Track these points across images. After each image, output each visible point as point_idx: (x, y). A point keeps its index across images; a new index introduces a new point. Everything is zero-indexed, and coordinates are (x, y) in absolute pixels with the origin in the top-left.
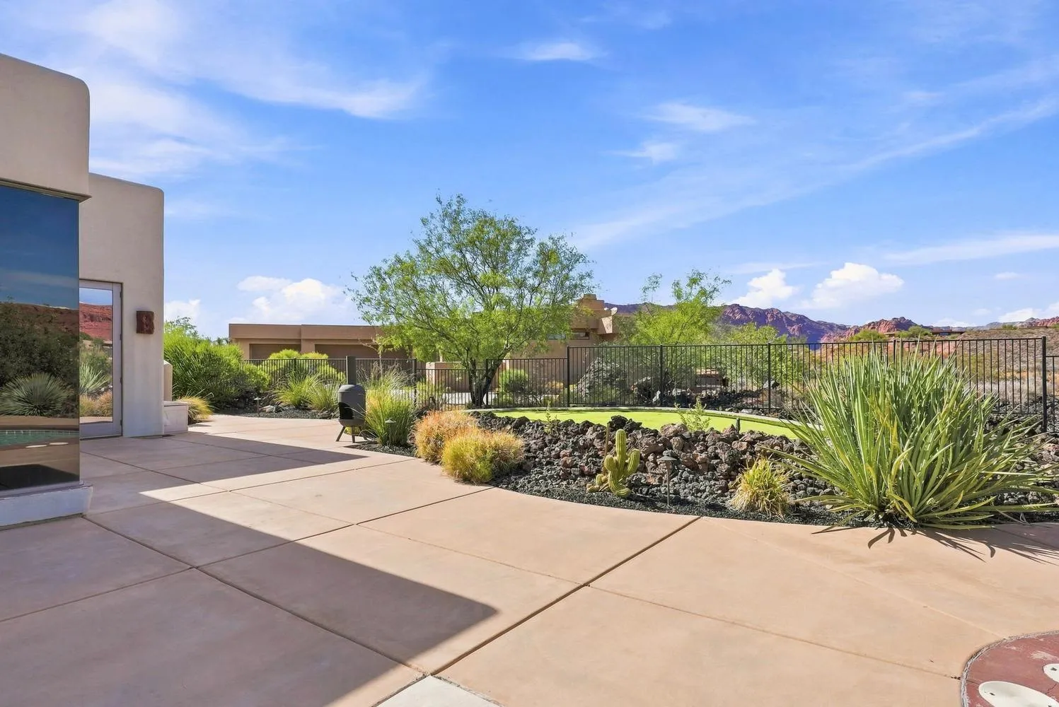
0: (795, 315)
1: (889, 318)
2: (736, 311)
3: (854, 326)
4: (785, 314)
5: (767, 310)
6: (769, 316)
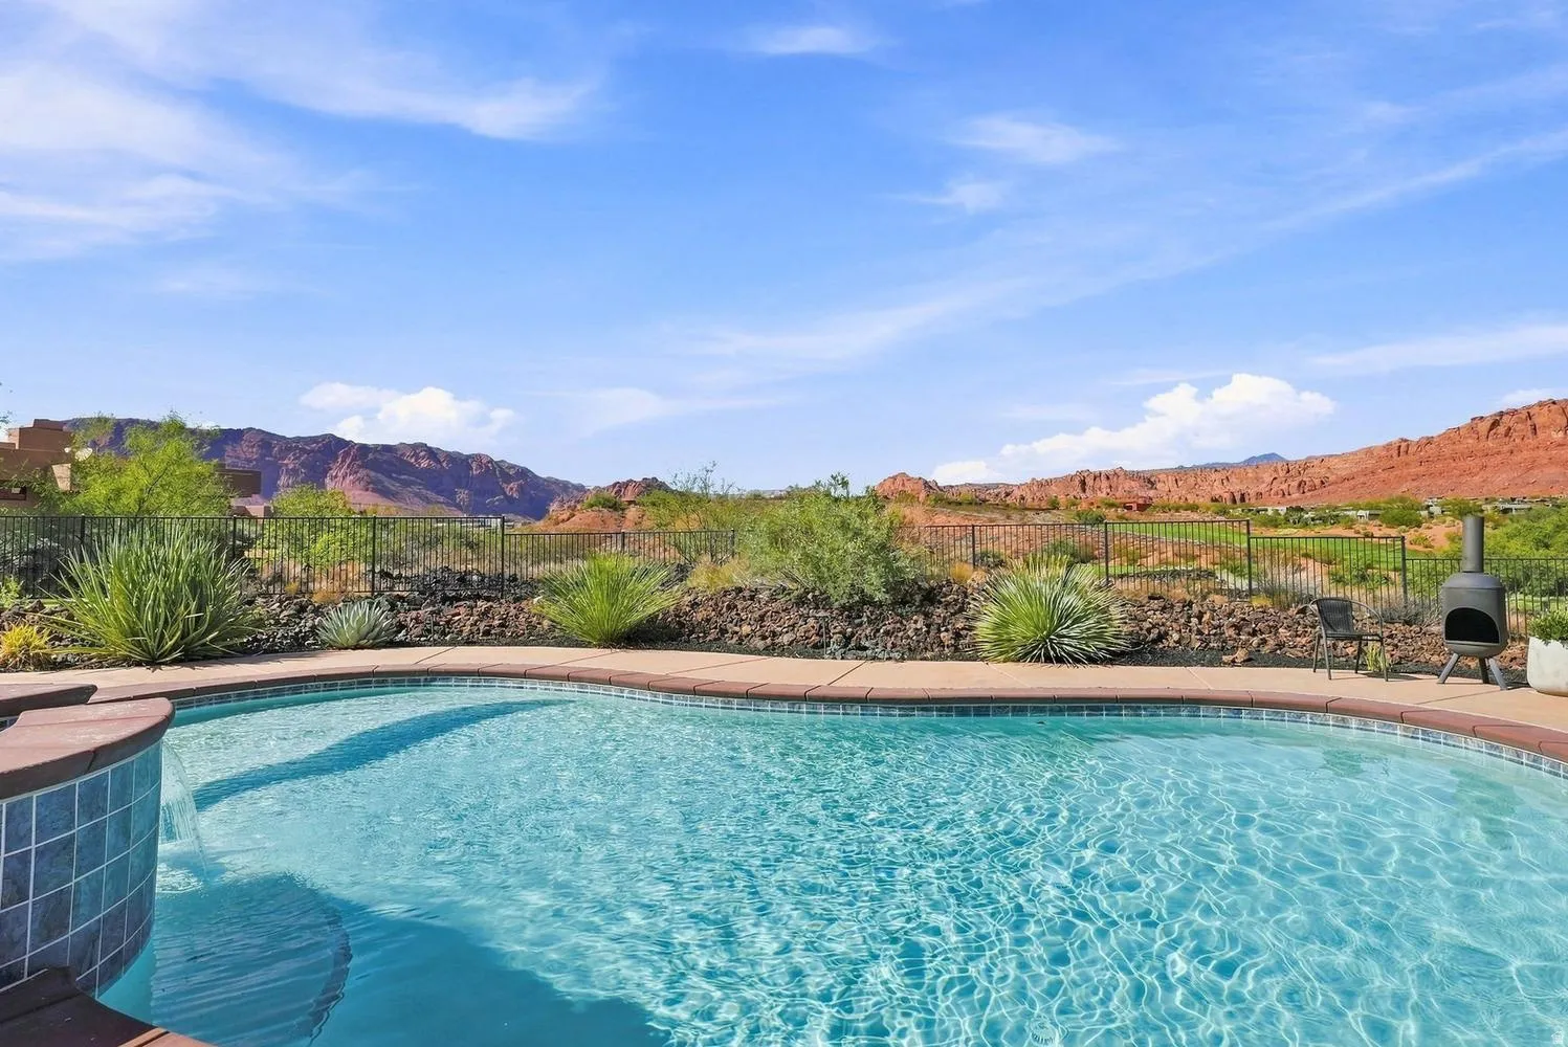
0: (513, 467)
1: (639, 479)
2: (422, 454)
3: (596, 487)
4: (499, 464)
5: (469, 457)
6: (474, 466)
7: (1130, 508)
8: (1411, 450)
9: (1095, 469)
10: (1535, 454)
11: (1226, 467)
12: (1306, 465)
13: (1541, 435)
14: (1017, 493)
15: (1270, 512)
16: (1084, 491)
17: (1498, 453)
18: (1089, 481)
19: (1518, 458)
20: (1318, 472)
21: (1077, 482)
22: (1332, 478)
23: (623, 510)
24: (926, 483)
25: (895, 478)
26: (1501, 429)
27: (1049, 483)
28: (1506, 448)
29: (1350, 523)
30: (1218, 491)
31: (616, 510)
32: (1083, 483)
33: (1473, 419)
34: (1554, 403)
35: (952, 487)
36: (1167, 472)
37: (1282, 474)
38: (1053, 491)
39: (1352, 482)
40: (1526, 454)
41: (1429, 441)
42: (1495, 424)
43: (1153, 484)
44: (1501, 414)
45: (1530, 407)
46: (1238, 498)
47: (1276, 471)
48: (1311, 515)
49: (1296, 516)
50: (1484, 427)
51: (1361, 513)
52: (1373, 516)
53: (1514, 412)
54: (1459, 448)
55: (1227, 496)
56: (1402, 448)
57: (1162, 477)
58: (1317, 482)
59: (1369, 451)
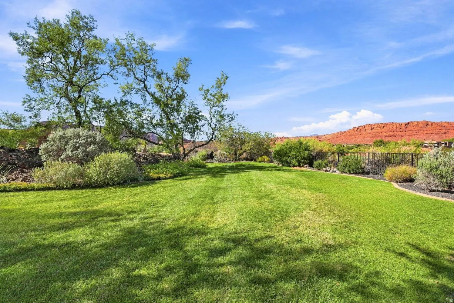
8: (342, 134)
10: (365, 135)
12: (321, 137)
13: (366, 131)
16: (276, 141)
17: (358, 135)
21: (274, 140)
26: (359, 130)
28: (360, 134)
33: (354, 128)
34: (369, 125)
39: (329, 140)
40: (364, 135)
41: (345, 132)
44: (359, 127)
45: (365, 125)
47: (315, 137)
50: (356, 129)
53: (362, 126)
54: (351, 133)
56: (340, 133)
58: (323, 140)
59: (334, 134)
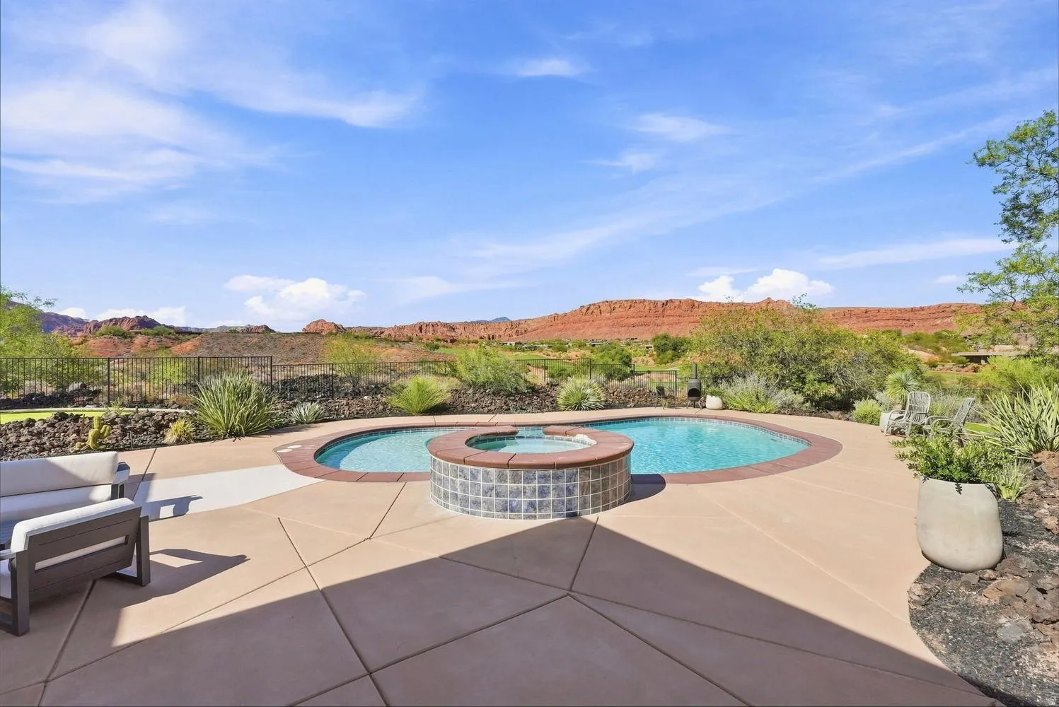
3: (93, 321)
7: (446, 342)
8: (559, 318)
9: (426, 321)
10: (601, 322)
11: (486, 323)
12: (519, 323)
13: (603, 314)
14: (386, 333)
15: (508, 344)
16: (421, 332)
17: (589, 321)
18: (424, 328)
19: (595, 323)
20: (524, 326)
21: (417, 328)
22: (529, 329)
23: (132, 337)
24: (336, 325)
25: (317, 322)
27: (404, 327)
28: (591, 319)
29: (541, 350)
30: (482, 334)
31: (126, 337)
32: (421, 328)
33: (581, 307)
34: (607, 302)
35: (351, 328)
36: (460, 324)
37: (510, 327)
38: (406, 332)
39: (536, 332)
40: (597, 322)
42: (588, 309)
43: (454, 329)
44: (590, 305)
45: (599, 303)
46: (491, 337)
47: (506, 325)
48: (525, 346)
49: (519, 346)
50: (584, 310)
51: (544, 345)
52: (549, 347)
53: (594, 305)
54: (576, 318)
55: (486, 336)
56: (555, 317)
57: (458, 326)
58: (523, 331)
59: (543, 318)
